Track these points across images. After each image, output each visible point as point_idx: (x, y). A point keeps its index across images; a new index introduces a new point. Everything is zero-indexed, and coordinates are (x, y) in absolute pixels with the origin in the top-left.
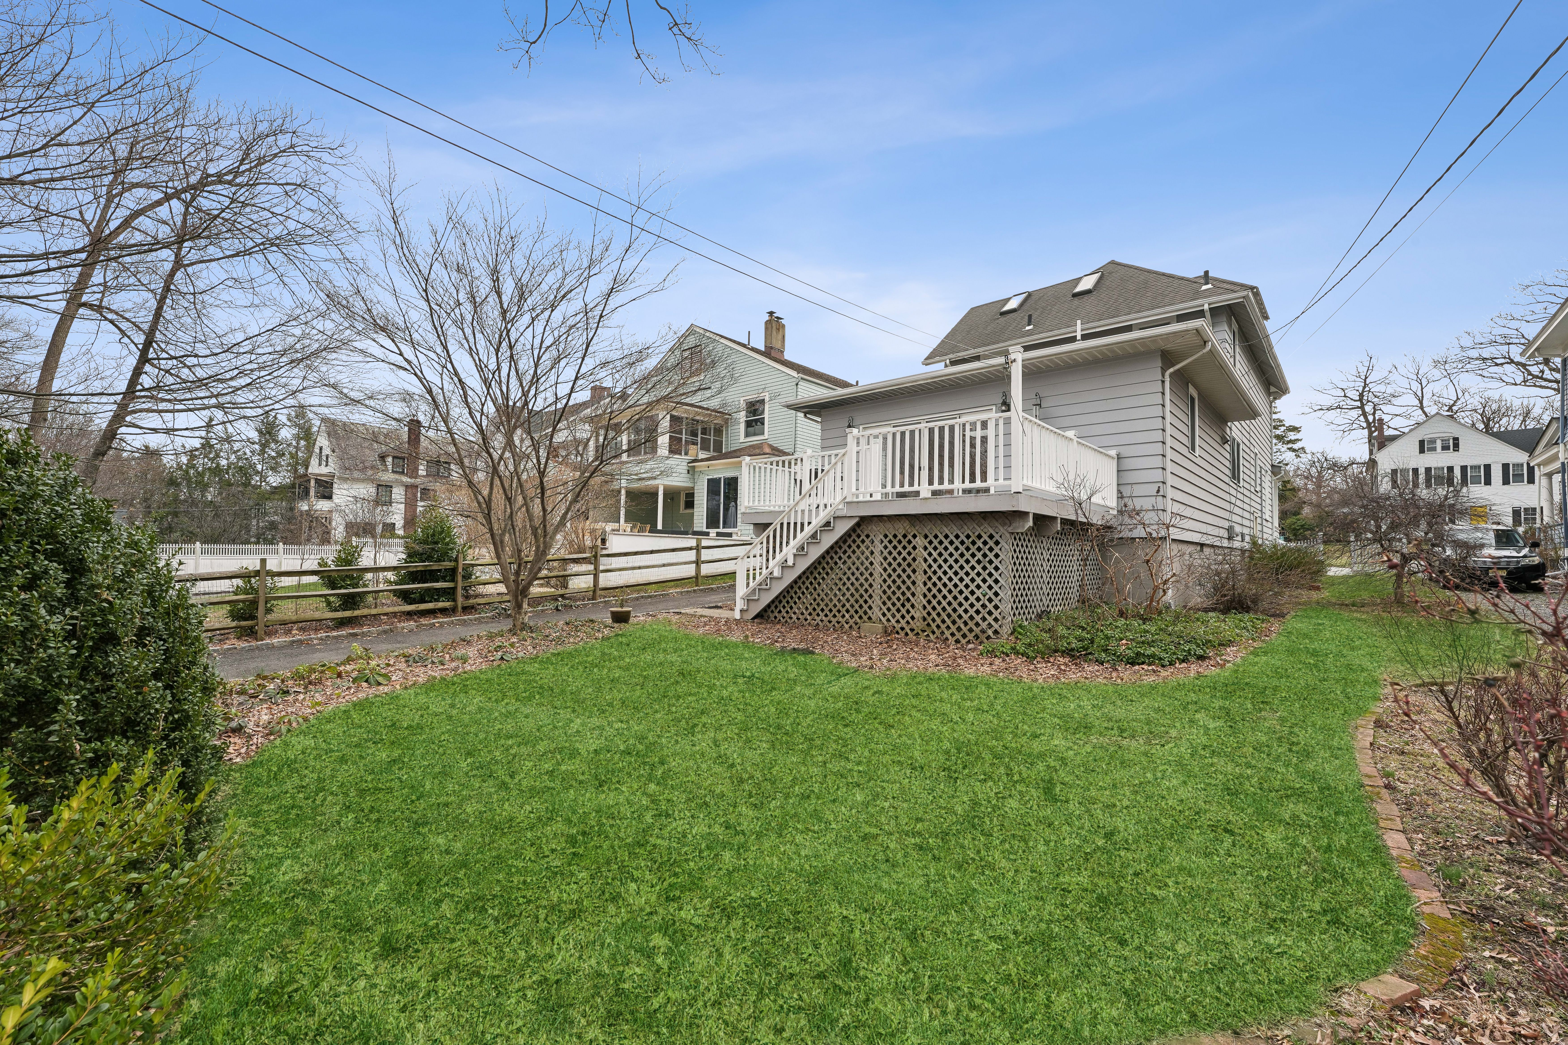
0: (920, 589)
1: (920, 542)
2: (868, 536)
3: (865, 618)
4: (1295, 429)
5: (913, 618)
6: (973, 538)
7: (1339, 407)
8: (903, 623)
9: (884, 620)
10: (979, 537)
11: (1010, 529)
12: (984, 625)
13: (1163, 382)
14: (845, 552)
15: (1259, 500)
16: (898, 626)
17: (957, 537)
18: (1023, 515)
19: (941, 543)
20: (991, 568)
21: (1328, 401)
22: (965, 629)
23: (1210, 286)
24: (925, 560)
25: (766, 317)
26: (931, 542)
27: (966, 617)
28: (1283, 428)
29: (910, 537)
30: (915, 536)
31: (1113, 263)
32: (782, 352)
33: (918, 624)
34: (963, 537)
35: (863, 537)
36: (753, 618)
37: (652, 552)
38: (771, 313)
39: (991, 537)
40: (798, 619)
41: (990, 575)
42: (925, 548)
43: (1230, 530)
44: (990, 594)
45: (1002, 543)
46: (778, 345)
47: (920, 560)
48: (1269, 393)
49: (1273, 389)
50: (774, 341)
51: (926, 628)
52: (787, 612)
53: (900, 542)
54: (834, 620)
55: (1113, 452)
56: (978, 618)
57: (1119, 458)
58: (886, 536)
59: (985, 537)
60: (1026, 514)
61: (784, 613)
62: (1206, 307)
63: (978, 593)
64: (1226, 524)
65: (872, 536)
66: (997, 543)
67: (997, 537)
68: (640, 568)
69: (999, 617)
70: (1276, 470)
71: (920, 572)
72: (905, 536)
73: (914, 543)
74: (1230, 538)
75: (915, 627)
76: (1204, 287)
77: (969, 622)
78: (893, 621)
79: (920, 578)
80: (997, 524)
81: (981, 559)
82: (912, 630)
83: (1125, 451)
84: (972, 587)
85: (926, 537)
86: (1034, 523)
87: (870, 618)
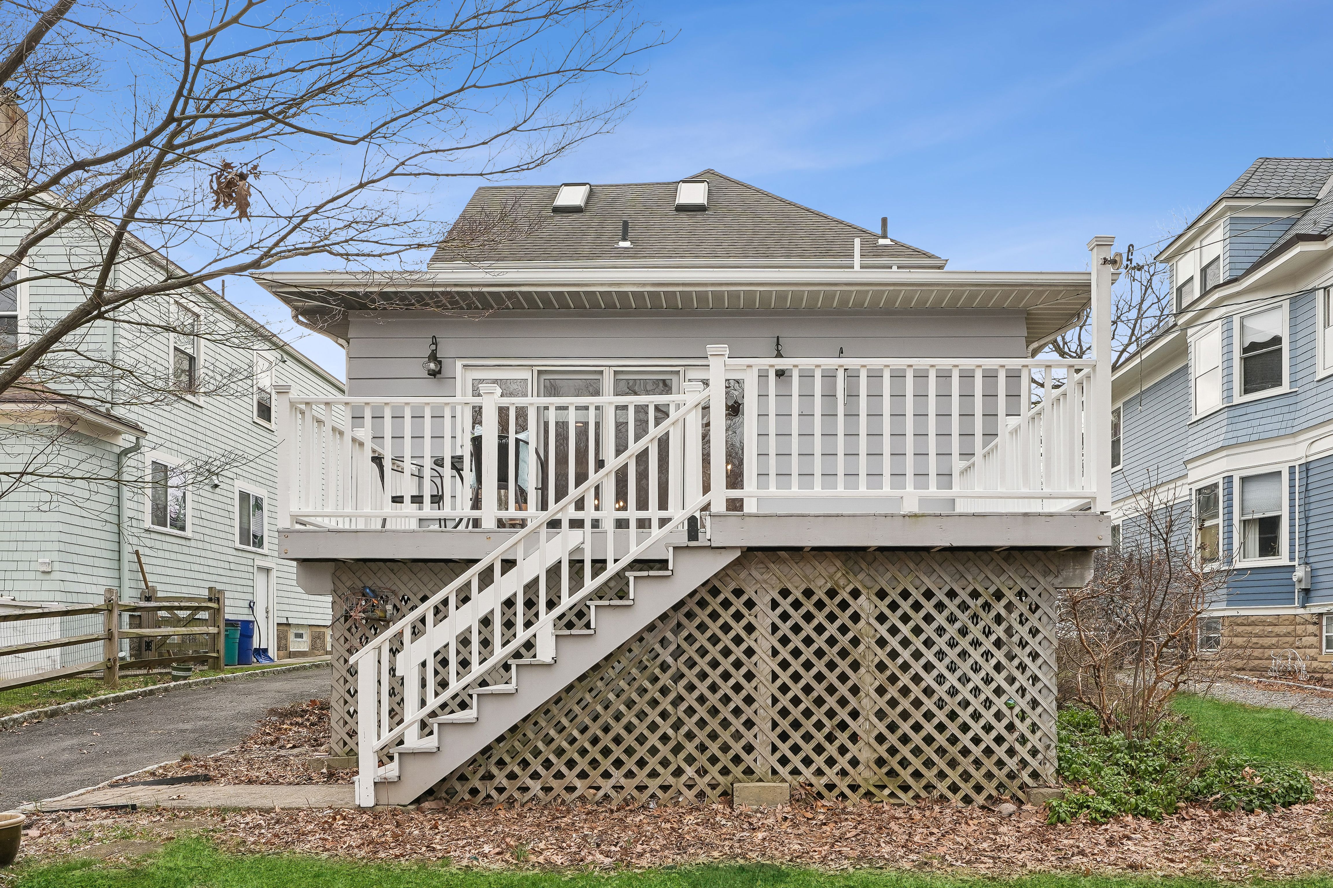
0: (873, 702)
1: (867, 604)
2: (738, 593)
5: (854, 762)
6: (985, 597)
8: (831, 774)
9: (783, 771)
10: (999, 595)
11: (1059, 582)
12: (1012, 764)
14: (678, 629)
16: (819, 782)
17: (952, 594)
19: (917, 606)
20: (1023, 655)
22: (978, 776)
24: (883, 643)
26: (894, 606)
27: (977, 751)
29: (844, 594)
30: (855, 594)
33: (868, 773)
34: (964, 595)
36: (419, 800)
39: (1022, 595)
40: (547, 789)
41: (1022, 667)
42: (882, 618)
44: (1023, 704)
45: (1045, 606)
47: (868, 641)
51: (886, 780)
53: (820, 605)
56: (1000, 752)
58: (785, 593)
59: (1010, 596)
61: (501, 778)
65: (750, 594)
66: (1034, 607)
67: (1033, 595)
69: (1039, 746)
71: (869, 667)
72: (832, 593)
73: (854, 606)
75: (859, 781)
77: (985, 760)
78: (807, 772)
79: (871, 678)
80: (1033, 572)
81: (1004, 637)
82: (854, 788)
84: (988, 691)
85: (882, 594)
87: (749, 771)
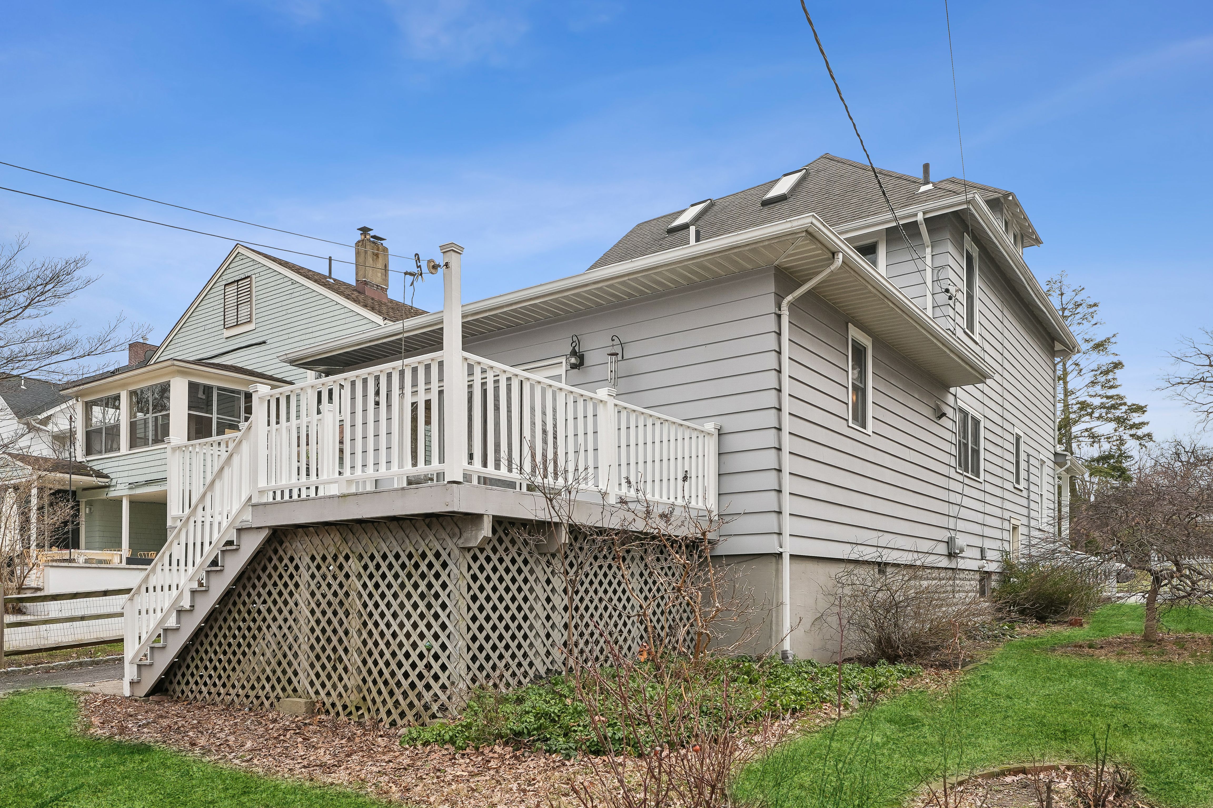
0: (355, 641)
1: (354, 566)
2: (292, 559)
3: (289, 689)
4: (1140, 409)
5: (345, 688)
6: (416, 558)
7: (1202, 380)
8: (334, 695)
9: (312, 692)
10: (424, 556)
11: (461, 543)
12: (428, 697)
13: (779, 316)
14: (264, 586)
15: (1025, 502)
16: (328, 702)
17: (397, 556)
18: (475, 519)
20: (437, 606)
21: (1186, 371)
23: (930, 187)
24: (360, 596)
25: (358, 237)
26: (365, 567)
27: (406, 684)
28: (1124, 408)
29: (341, 559)
30: (347, 558)
31: (827, 157)
32: (384, 290)
33: (352, 697)
34: (404, 557)
35: (286, 561)
36: (147, 695)
37: (106, 593)
38: (365, 230)
39: (437, 555)
40: (210, 693)
41: (436, 616)
42: (359, 576)
43: (950, 542)
44: (436, 646)
45: (451, 566)
46: (376, 278)
47: (353, 594)
48: (1052, 353)
49: (1058, 346)
50: (370, 272)
51: (360, 703)
52: (196, 683)
53: (330, 567)
54: (252, 694)
55: (710, 426)
57: (721, 434)
58: (313, 558)
59: (430, 556)
60: (478, 517)
61: (183, 684)
62: (920, 217)
63: (422, 646)
64: (945, 535)
65: (297, 560)
66: (444, 565)
67: (444, 556)
68: (82, 618)
69: (447, 684)
70: (1060, 460)
71: (353, 615)
72: (335, 558)
73: (346, 568)
74: (951, 555)
75: (348, 702)
76: (923, 189)
77: (410, 692)
78: (323, 693)
79: (354, 623)
80: (444, 535)
82: (345, 707)
83: (730, 424)
84: (415, 636)
85: (360, 558)
86: (494, 531)
87: (295, 690)
